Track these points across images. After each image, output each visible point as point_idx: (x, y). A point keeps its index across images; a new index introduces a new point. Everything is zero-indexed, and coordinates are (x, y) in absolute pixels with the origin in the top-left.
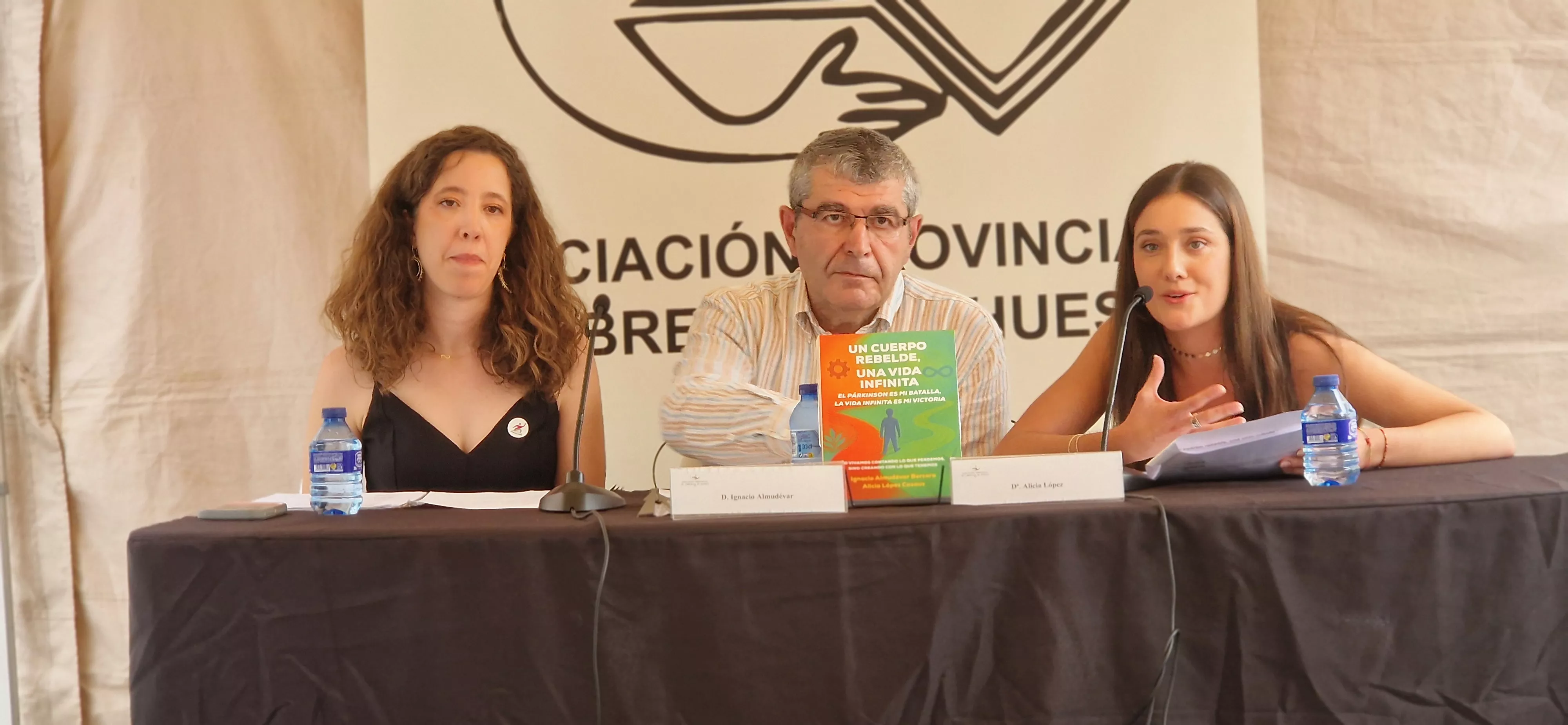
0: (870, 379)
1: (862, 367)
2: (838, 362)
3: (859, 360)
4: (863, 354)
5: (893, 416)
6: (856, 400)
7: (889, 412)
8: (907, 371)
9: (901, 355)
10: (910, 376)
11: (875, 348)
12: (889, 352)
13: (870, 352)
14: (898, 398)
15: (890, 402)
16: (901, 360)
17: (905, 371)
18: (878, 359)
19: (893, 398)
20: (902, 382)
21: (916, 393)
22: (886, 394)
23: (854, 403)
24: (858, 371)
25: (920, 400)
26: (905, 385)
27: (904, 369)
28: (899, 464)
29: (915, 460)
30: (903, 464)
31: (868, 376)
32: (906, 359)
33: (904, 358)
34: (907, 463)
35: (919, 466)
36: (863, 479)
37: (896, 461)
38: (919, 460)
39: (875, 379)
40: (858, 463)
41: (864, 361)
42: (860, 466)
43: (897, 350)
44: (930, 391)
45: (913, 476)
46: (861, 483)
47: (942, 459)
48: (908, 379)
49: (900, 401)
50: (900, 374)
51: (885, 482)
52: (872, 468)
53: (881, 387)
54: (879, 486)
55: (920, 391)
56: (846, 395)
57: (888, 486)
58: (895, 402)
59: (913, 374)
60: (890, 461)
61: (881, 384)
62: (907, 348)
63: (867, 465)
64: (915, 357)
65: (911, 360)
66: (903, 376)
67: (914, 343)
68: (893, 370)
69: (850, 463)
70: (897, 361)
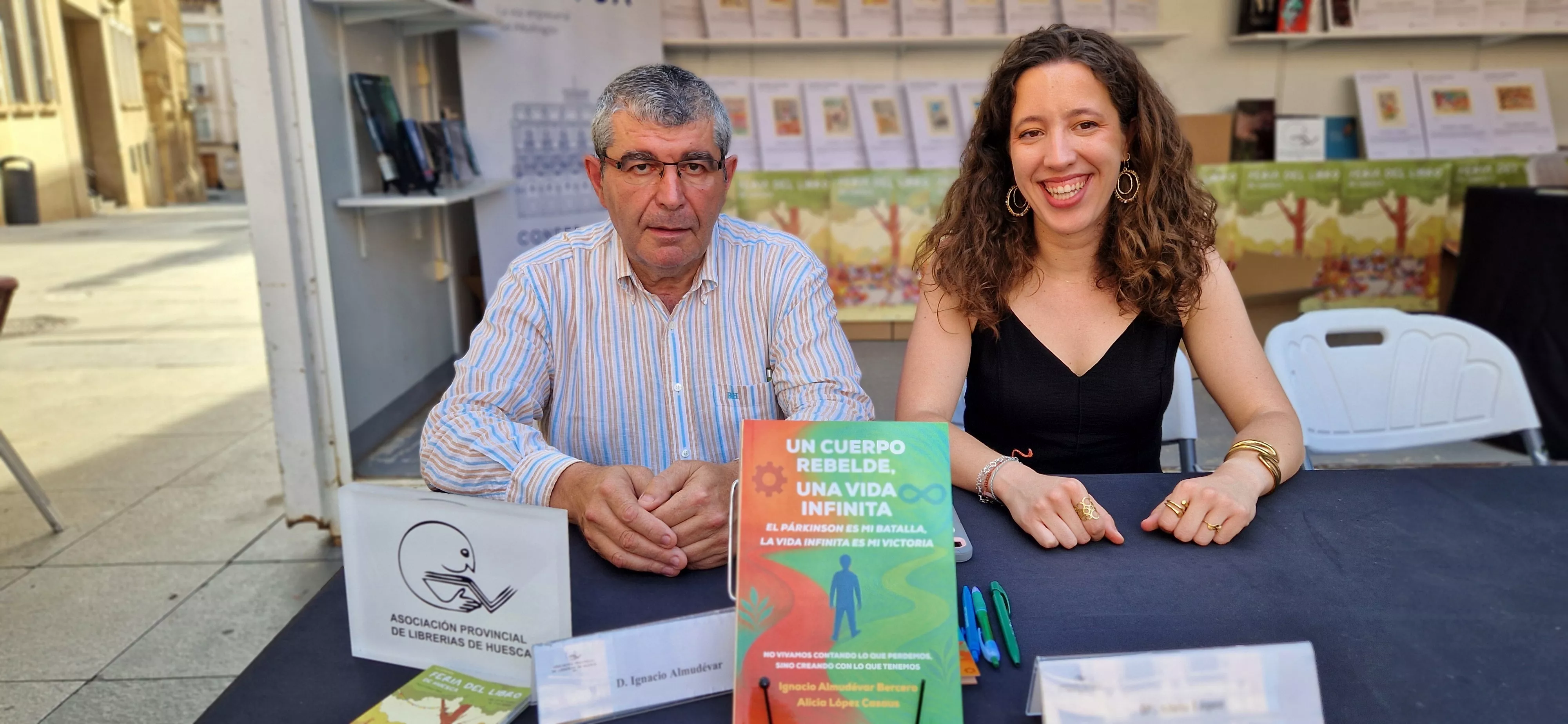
0: (817, 499)
1: (805, 477)
2: (770, 468)
3: (802, 465)
4: (808, 455)
5: (852, 569)
6: (795, 535)
7: (845, 560)
8: (874, 490)
9: (866, 462)
10: (879, 499)
11: (828, 447)
12: (848, 455)
13: (819, 454)
14: (859, 536)
15: (846, 543)
16: (867, 470)
17: (870, 489)
18: (830, 465)
19: (851, 536)
20: (866, 509)
21: (887, 529)
22: (839, 528)
23: (789, 542)
24: (799, 485)
25: (893, 543)
26: (871, 513)
27: (871, 485)
28: (857, 661)
29: (883, 656)
30: (864, 662)
31: (814, 494)
32: (873, 470)
33: (870, 466)
34: (870, 661)
35: (890, 667)
36: (799, 687)
37: (853, 656)
38: (890, 655)
39: (824, 499)
40: (792, 655)
41: (810, 467)
42: (796, 660)
43: (859, 452)
44: (909, 529)
45: (881, 687)
46: (795, 695)
47: (928, 656)
48: (875, 504)
49: (862, 543)
50: (863, 494)
51: (835, 695)
52: (814, 666)
53: (833, 514)
54: (822, 703)
55: (894, 527)
56: (779, 527)
57: (839, 703)
58: (855, 543)
59: (883, 495)
60: (843, 655)
61: (833, 509)
62: (875, 449)
63: (806, 660)
64: (887, 466)
65: (881, 471)
66: (867, 499)
67: (885, 443)
68: (852, 486)
69: (779, 655)
70: (859, 471)
